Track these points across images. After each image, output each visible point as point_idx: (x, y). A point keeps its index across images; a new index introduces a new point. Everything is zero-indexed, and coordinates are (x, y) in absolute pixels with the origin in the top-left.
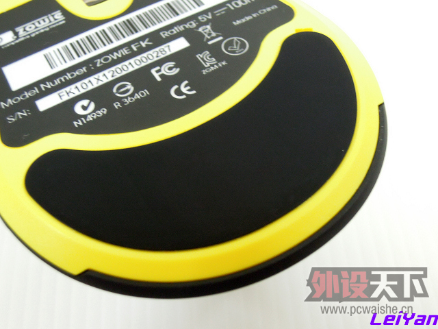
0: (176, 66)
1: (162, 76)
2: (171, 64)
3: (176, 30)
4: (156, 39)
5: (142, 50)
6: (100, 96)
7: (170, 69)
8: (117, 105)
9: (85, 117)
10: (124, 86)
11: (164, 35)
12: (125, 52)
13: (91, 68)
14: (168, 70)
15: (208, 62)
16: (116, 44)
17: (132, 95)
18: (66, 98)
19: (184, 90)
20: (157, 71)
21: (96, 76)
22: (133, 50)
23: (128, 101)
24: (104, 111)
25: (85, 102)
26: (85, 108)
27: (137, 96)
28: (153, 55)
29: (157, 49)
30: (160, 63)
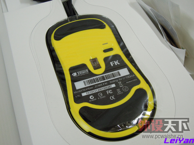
0: (112, 91)
1: (109, 93)
2: (111, 90)
3: (113, 81)
4: (109, 83)
5: (105, 85)
6: (95, 95)
7: (111, 92)
8: (99, 98)
9: (92, 99)
10: (101, 94)
11: (111, 82)
12: (101, 85)
13: (94, 87)
14: (110, 92)
15: (119, 92)
16: (100, 82)
17: (102, 97)
18: (88, 94)
19: (113, 98)
20: (108, 92)
21: (95, 90)
22: (103, 85)
23: (101, 98)
24: (95, 99)
25: (92, 96)
26: (92, 98)
27: (103, 97)
28: (107, 87)
29: (109, 86)
30: (109, 90)
